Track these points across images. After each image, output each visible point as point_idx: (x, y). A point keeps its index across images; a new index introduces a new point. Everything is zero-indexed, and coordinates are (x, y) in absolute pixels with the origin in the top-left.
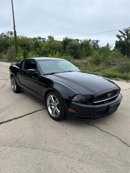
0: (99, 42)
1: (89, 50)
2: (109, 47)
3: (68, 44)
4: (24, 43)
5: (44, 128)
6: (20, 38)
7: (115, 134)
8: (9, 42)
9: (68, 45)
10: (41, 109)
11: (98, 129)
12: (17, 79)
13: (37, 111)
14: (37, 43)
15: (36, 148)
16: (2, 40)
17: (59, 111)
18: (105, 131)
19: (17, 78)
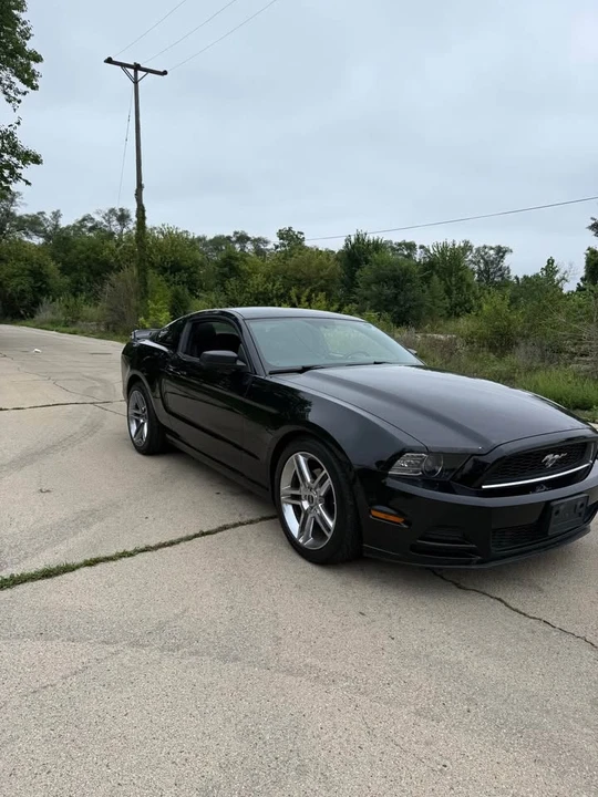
0: (507, 256)
1: (459, 288)
2: (557, 277)
3: (367, 262)
4: (176, 258)
5: (269, 591)
6: (161, 236)
7: (579, 630)
8: (112, 252)
9: (366, 267)
10: (251, 518)
11: (502, 606)
12: (155, 397)
13: (235, 525)
14: (230, 257)
15: (236, 659)
16: (83, 244)
17: (331, 524)
18: (531, 615)
19: (158, 395)
